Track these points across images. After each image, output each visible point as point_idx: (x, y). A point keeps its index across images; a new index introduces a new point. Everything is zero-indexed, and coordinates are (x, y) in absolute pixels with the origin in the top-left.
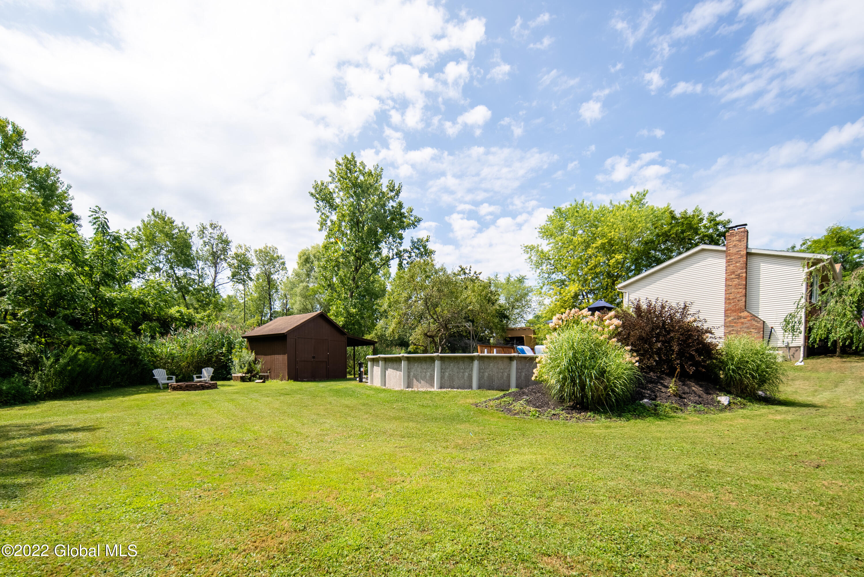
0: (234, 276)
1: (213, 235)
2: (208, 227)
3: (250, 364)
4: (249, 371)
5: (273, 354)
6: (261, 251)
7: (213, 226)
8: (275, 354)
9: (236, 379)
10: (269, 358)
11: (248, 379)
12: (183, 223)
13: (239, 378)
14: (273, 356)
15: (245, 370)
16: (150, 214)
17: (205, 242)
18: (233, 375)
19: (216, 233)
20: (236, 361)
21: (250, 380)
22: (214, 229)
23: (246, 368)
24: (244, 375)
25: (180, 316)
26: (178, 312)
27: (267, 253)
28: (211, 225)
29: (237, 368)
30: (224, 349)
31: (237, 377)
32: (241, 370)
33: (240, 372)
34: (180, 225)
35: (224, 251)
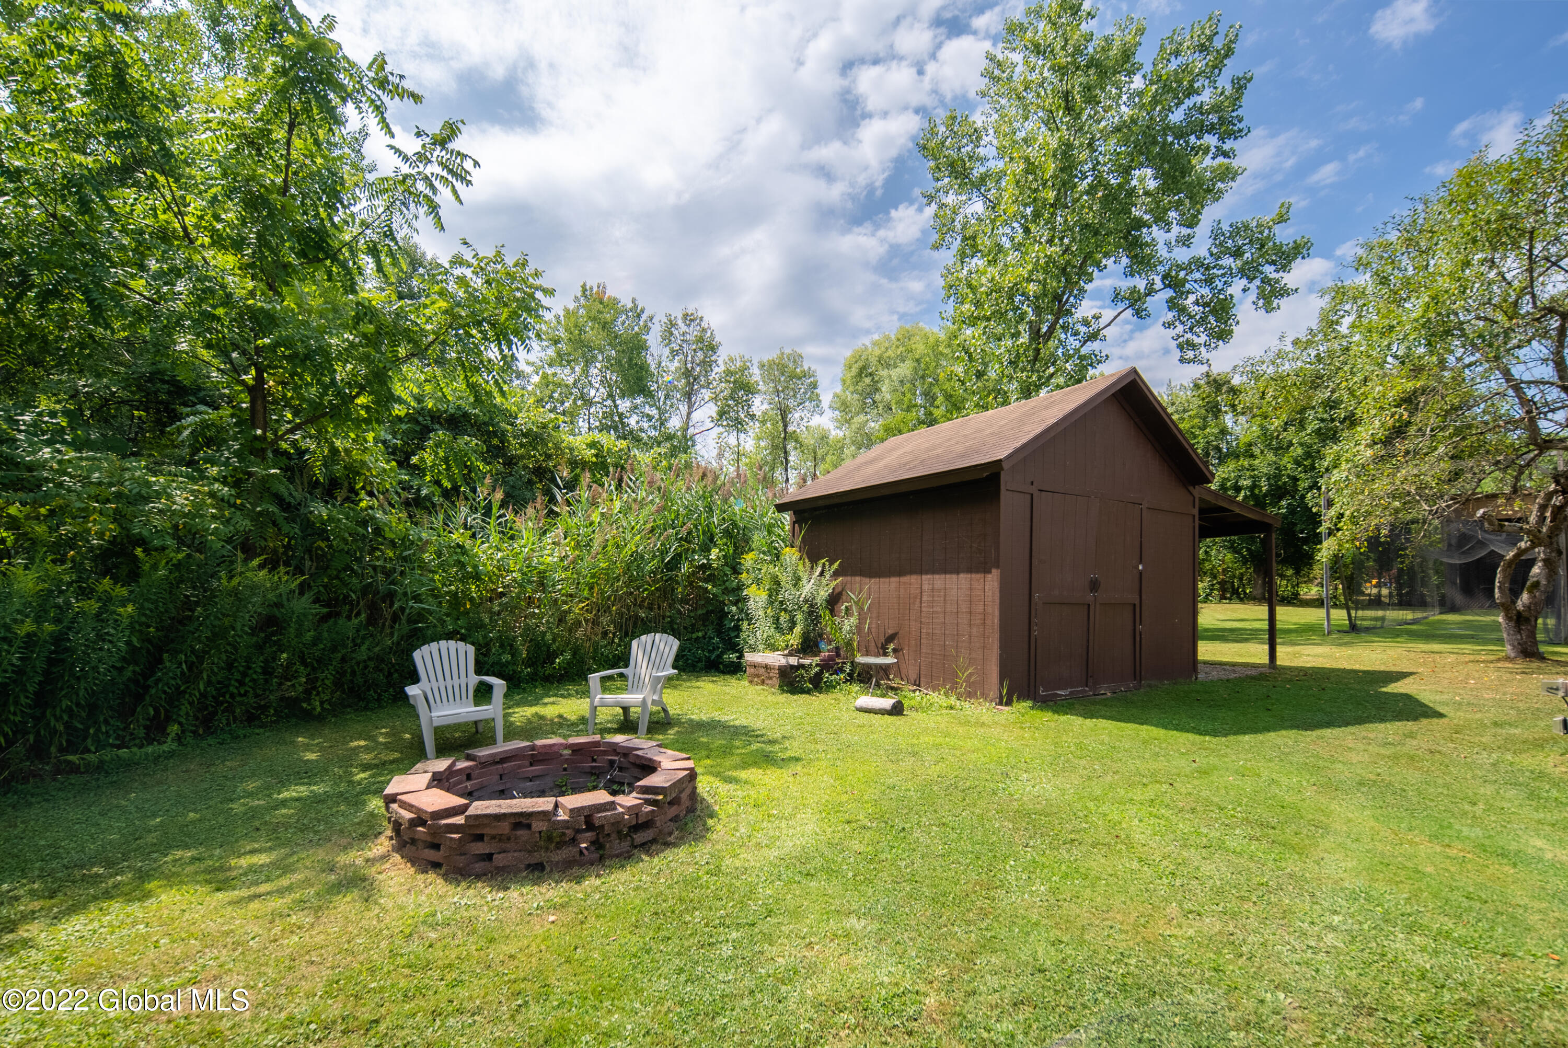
0: (722, 414)
1: (688, 337)
2: (680, 322)
3: (813, 615)
4: (808, 646)
5: (911, 572)
6: (772, 363)
7: (689, 319)
8: (921, 572)
9: (761, 674)
10: (889, 586)
11: (811, 681)
12: (634, 301)
13: (775, 674)
14: (914, 578)
15: (794, 639)
16: (579, 294)
17: (672, 351)
18: (749, 657)
19: (693, 332)
20: (756, 597)
21: (817, 685)
22: (689, 326)
23: (798, 630)
24: (793, 661)
25: (596, 456)
26: (592, 445)
27: (782, 368)
28: (685, 316)
29: (763, 629)
30: (714, 553)
31: (767, 667)
32: (780, 641)
33: (773, 648)
34: (630, 305)
35: (707, 365)
